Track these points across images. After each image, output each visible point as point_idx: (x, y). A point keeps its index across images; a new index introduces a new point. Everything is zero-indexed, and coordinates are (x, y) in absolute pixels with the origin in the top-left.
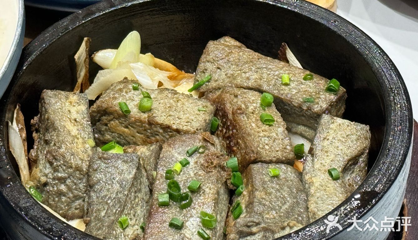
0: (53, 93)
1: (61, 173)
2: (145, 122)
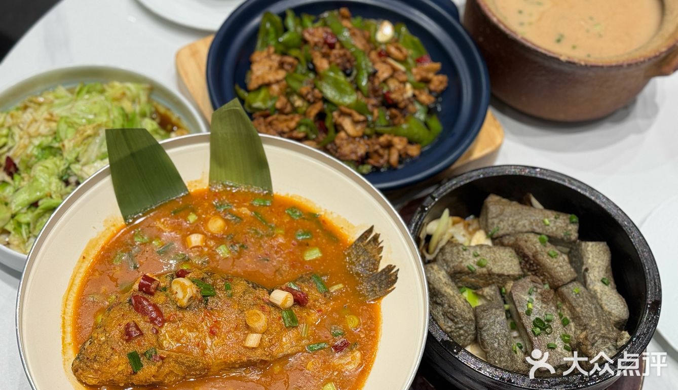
1: (460, 324)
2: (486, 274)
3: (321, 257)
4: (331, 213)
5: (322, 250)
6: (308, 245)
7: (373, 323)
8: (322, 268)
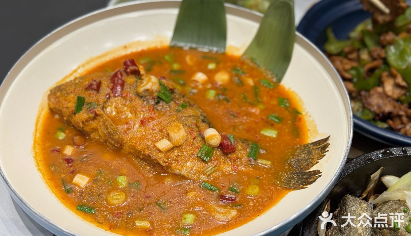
0: (352, 198)
3: (274, 138)
4: (310, 116)
5: (279, 135)
6: (272, 125)
7: (269, 202)
8: (268, 144)
